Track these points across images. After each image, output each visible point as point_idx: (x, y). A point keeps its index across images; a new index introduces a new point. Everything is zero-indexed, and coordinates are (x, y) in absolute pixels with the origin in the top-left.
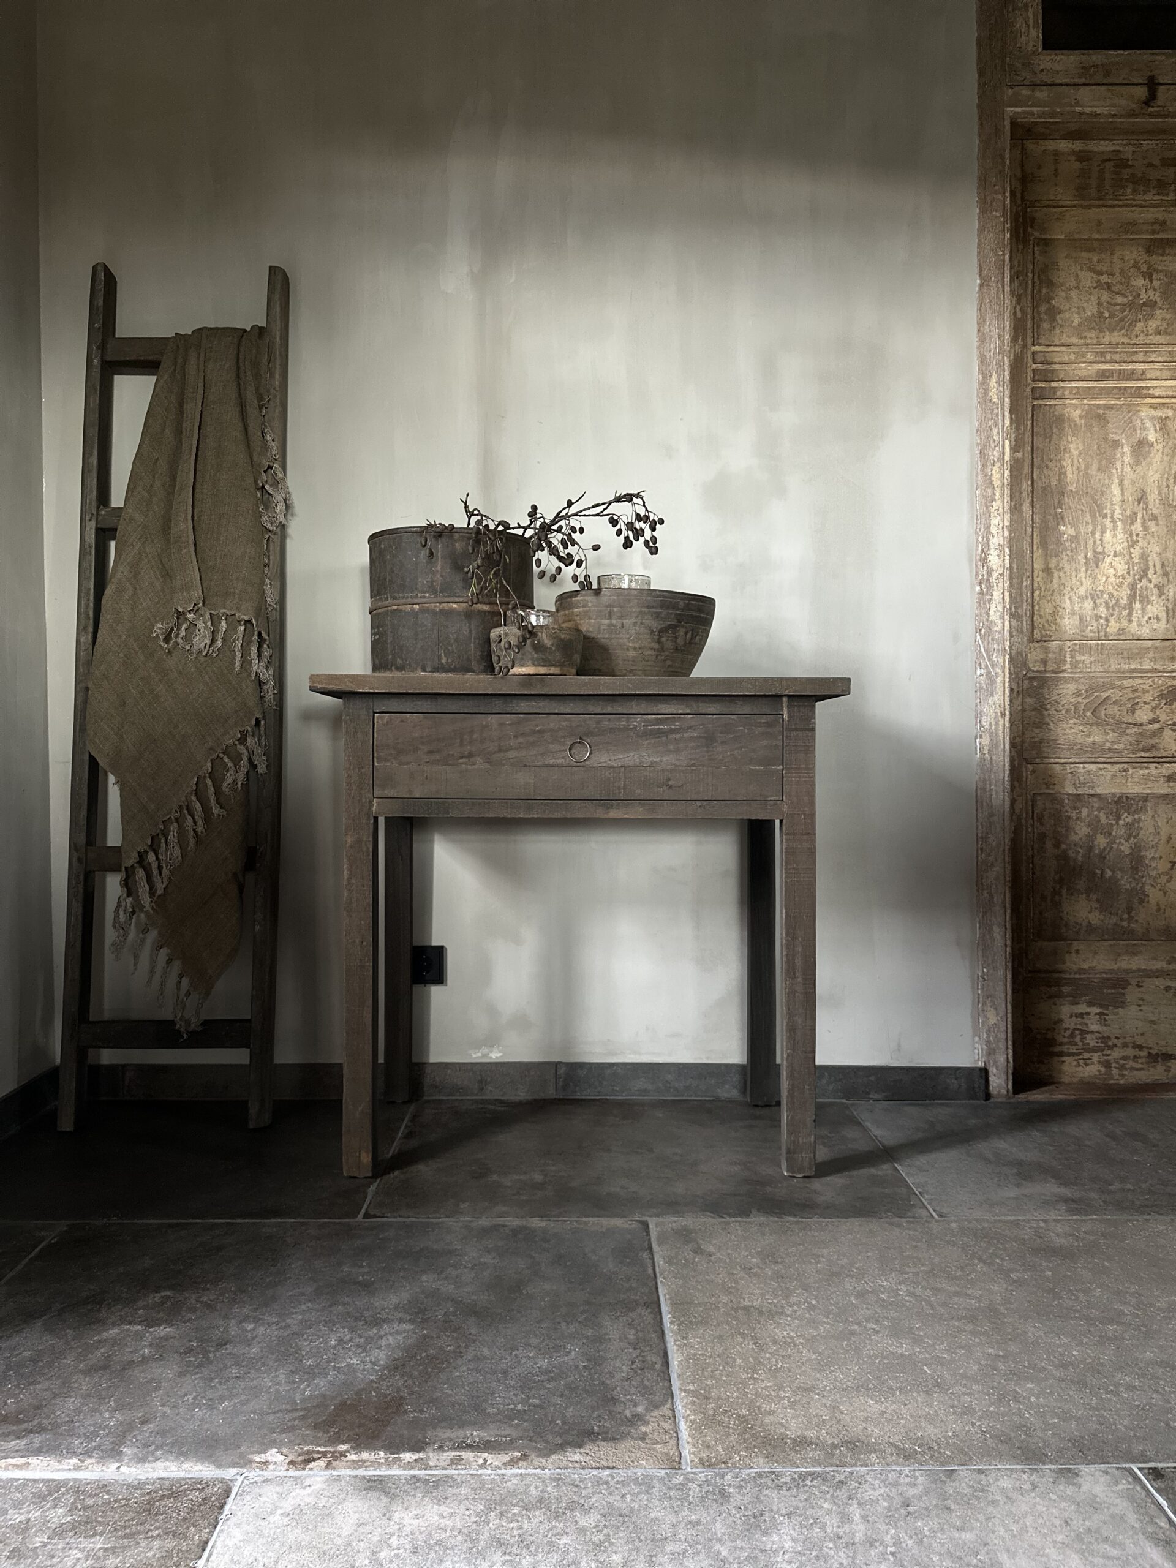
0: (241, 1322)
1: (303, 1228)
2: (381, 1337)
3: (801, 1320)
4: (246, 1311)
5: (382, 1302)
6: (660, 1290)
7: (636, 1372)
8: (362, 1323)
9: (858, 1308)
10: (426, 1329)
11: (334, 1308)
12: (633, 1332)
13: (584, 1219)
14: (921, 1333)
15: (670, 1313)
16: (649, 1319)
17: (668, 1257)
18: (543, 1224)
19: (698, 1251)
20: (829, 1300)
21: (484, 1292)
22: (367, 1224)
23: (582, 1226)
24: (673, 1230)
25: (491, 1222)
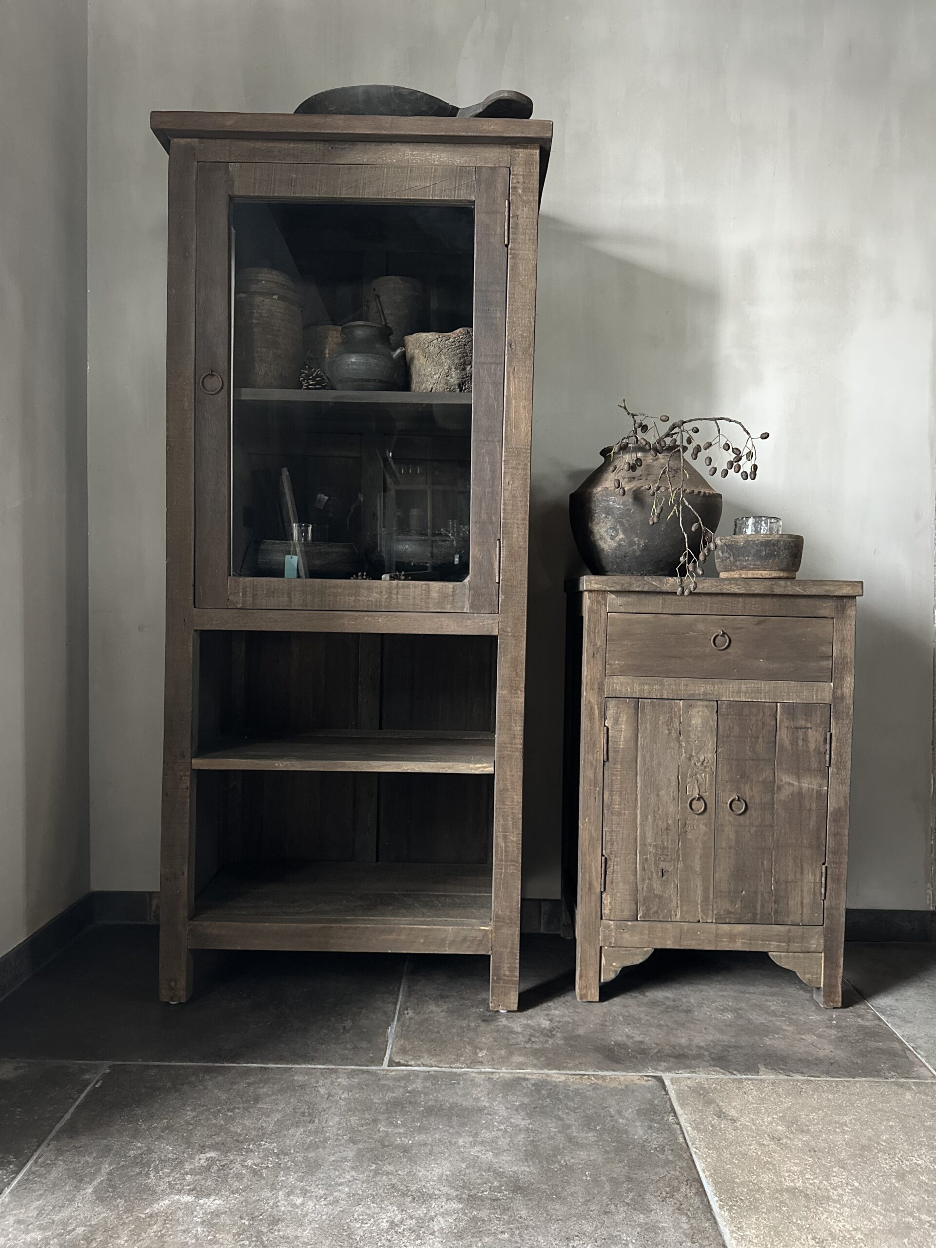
0: (289, 1196)
1: (334, 1076)
2: (432, 1219)
3: (850, 1208)
4: (291, 1180)
5: (424, 1171)
6: (697, 1163)
8: (410, 1199)
9: (903, 1193)
10: (477, 1210)
11: (378, 1179)
12: (684, 1219)
13: (600, 1073)
15: (715, 1195)
16: (696, 1201)
17: (694, 1121)
18: (563, 1078)
19: (721, 1115)
20: (869, 1182)
21: (523, 1162)
22: (393, 1073)
23: (600, 1082)
24: (690, 1088)
25: (511, 1073)
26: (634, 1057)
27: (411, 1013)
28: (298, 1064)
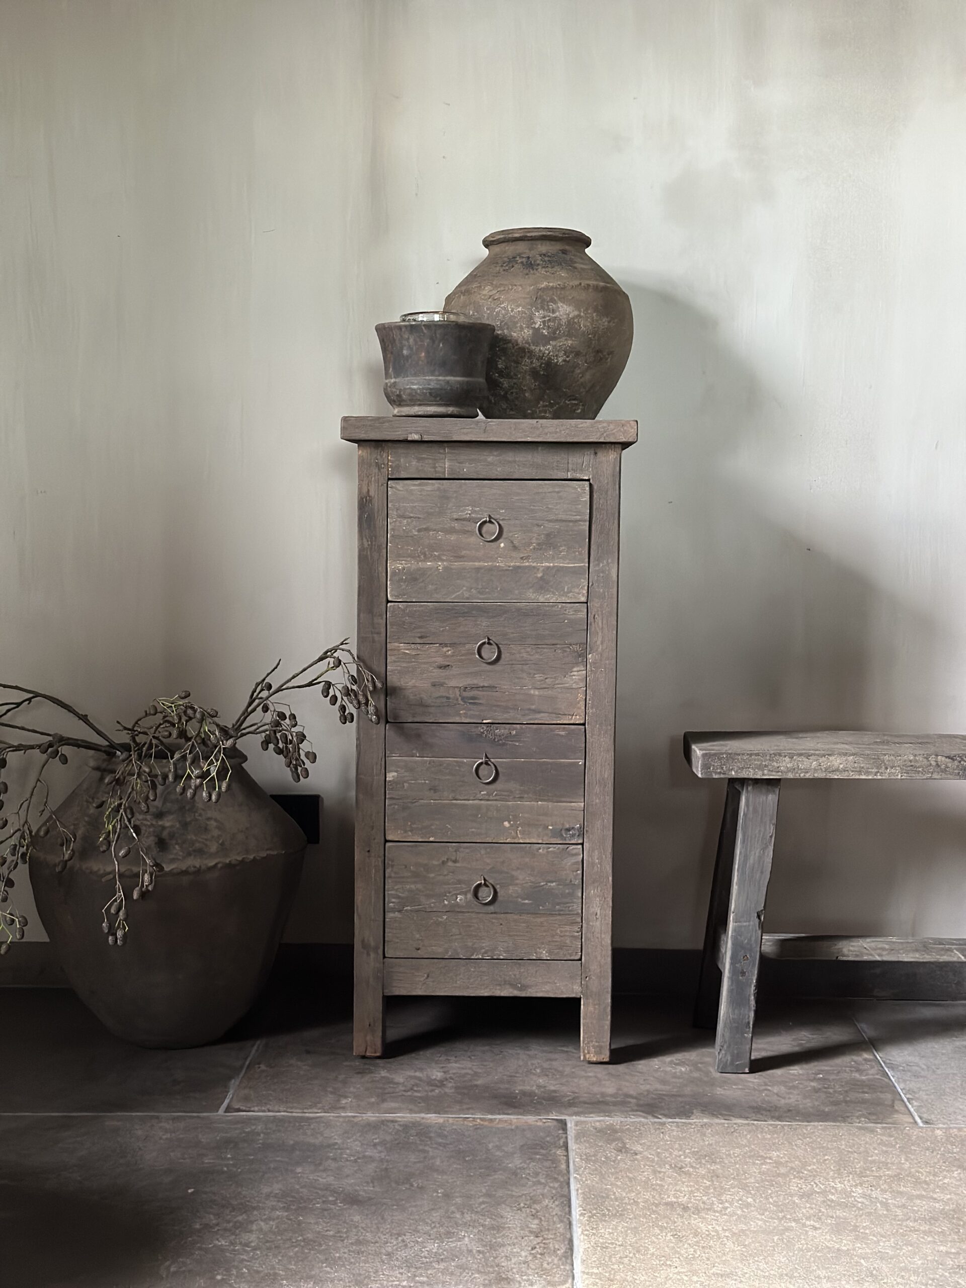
1: (155, 1121)
2: (252, 1222)
3: (731, 1216)
6: (572, 1185)
7: (535, 1257)
9: (800, 1207)
10: (302, 1216)
12: (536, 1221)
13: (490, 1117)
14: (867, 1231)
15: (581, 1206)
16: (557, 1210)
17: (586, 1154)
18: (441, 1121)
19: (622, 1150)
21: (367, 1183)
22: (229, 1118)
23: (486, 1123)
24: (596, 1129)
25: (378, 1117)
26: (541, 1104)
27: (263, 1067)
28: (111, 1112)
